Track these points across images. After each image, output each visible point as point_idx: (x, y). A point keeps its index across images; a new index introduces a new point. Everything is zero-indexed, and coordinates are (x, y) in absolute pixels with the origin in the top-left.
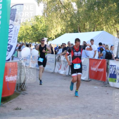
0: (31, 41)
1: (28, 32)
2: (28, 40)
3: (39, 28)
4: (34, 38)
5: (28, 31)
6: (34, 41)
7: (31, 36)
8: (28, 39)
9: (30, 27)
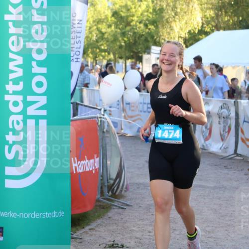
0: (112, 56)
1: (104, 30)
2: (103, 54)
3: (133, 16)
4: (121, 47)
5: (103, 28)
6: (121, 58)
7: (112, 42)
8: (105, 51)
9: (109, 14)
